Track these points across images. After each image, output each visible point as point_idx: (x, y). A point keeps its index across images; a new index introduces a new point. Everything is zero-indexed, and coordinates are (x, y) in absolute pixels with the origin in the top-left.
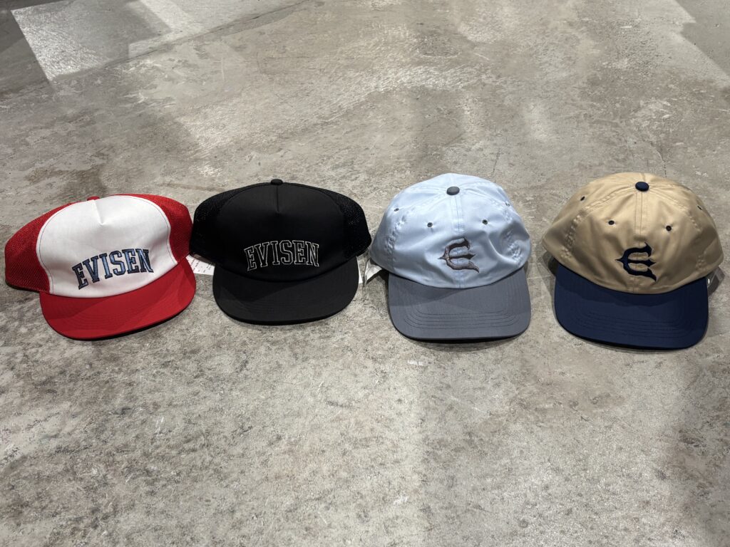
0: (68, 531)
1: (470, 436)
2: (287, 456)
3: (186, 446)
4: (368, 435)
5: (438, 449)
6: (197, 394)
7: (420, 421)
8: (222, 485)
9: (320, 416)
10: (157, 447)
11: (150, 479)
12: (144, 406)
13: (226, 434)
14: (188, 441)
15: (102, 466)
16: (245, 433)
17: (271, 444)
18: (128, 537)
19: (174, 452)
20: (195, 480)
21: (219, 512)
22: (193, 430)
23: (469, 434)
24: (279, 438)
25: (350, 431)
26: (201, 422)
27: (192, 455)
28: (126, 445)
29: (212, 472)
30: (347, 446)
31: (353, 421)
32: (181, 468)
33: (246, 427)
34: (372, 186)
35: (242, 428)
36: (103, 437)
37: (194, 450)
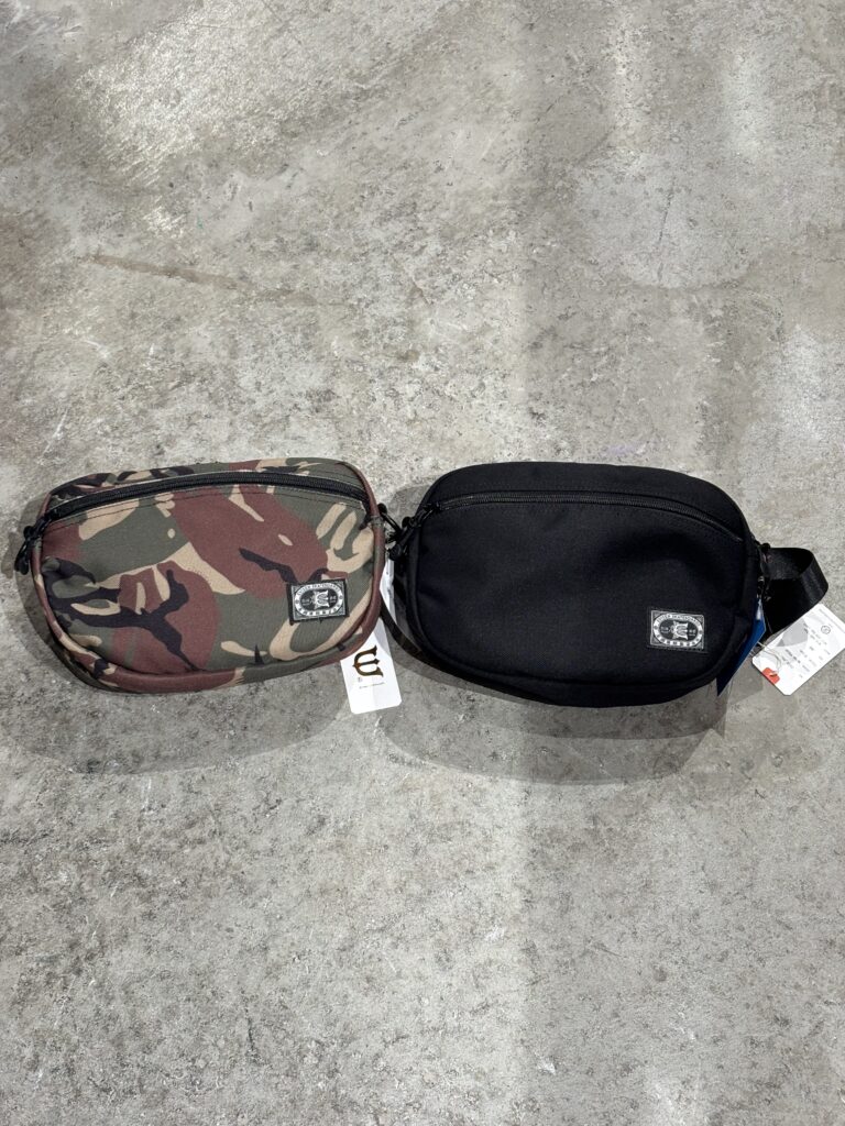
0: (41, 978)
1: (595, 824)
2: (335, 855)
3: (191, 834)
4: (450, 819)
5: (548, 846)
6: (194, 736)
7: (524, 794)
8: (246, 904)
9: (380, 782)
10: (148, 835)
11: (145, 890)
12: (119, 757)
13: (245, 813)
14: (191, 825)
15: (73, 867)
16: (272, 811)
17: (310, 832)
18: (126, 988)
19: (173, 844)
20: (208, 895)
21: (246, 950)
22: (196, 806)
23: (594, 819)
24: (322, 822)
25: (423, 811)
26: (206, 789)
27: (200, 849)
28: (103, 831)
29: (230, 880)
30: (420, 839)
31: (426, 792)
32: (186, 873)
33: (273, 801)
34: (449, 271)
35: (266, 801)
36: (67, 815)
37: (201, 842)
